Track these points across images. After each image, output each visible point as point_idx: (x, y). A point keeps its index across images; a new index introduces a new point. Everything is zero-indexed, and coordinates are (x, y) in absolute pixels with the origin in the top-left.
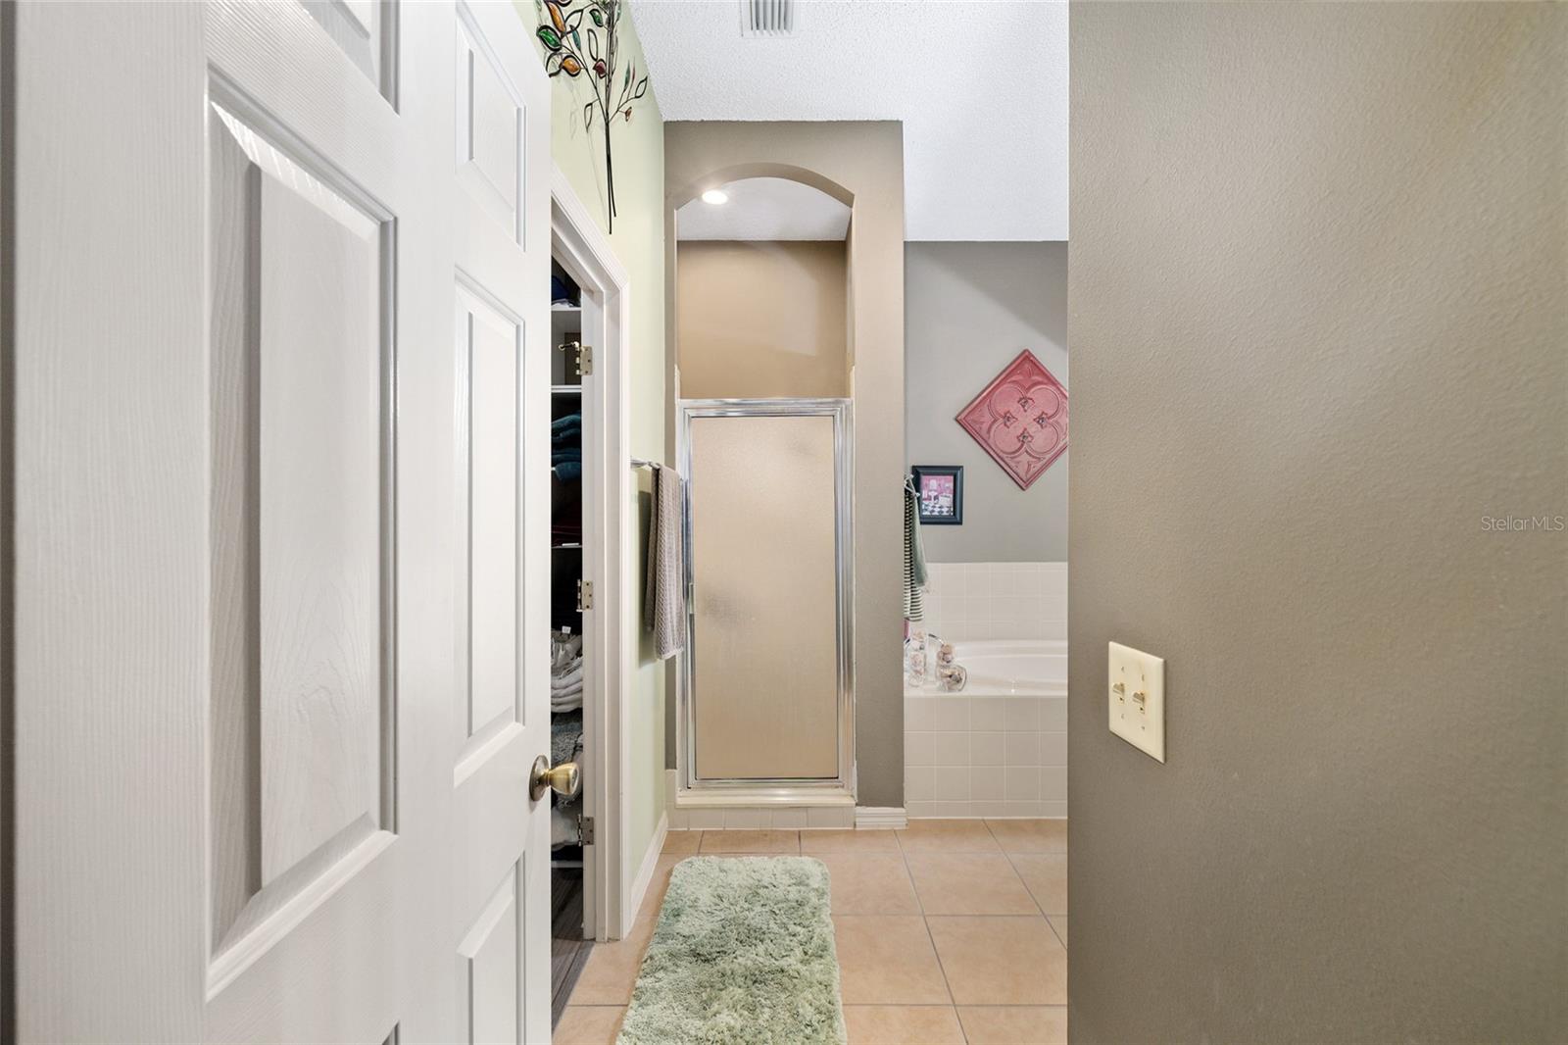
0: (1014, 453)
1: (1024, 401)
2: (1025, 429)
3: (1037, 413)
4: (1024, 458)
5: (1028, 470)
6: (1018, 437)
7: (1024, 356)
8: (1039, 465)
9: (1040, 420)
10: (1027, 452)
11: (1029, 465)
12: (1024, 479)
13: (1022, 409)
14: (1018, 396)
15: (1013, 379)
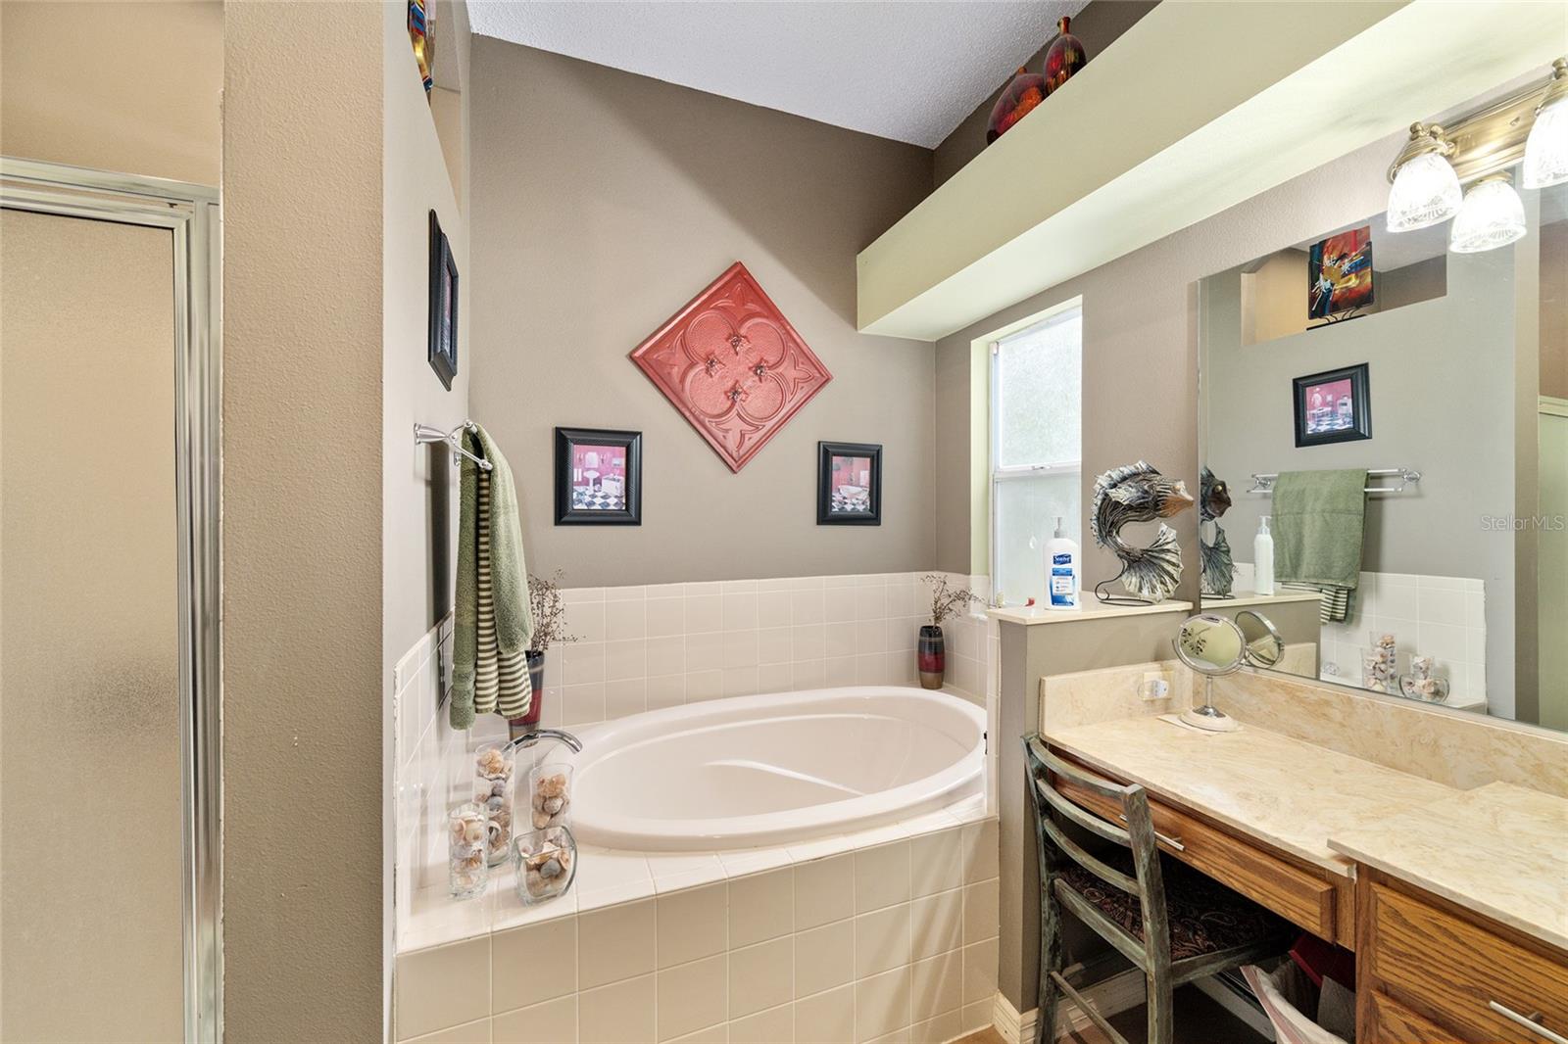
0: (720, 416)
1: (735, 339)
2: (737, 382)
3: (754, 359)
4: (734, 424)
5: (741, 443)
6: (726, 393)
7: (735, 271)
8: (757, 436)
9: (758, 368)
10: (739, 415)
11: (742, 436)
12: (735, 454)
13: (732, 352)
14: (727, 331)
15: (720, 303)
